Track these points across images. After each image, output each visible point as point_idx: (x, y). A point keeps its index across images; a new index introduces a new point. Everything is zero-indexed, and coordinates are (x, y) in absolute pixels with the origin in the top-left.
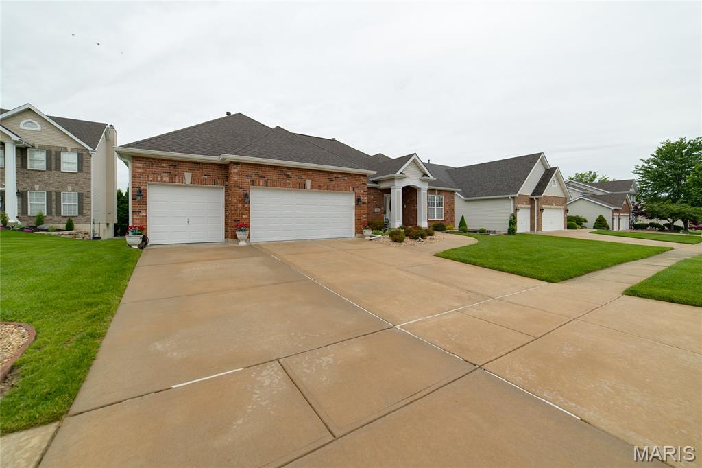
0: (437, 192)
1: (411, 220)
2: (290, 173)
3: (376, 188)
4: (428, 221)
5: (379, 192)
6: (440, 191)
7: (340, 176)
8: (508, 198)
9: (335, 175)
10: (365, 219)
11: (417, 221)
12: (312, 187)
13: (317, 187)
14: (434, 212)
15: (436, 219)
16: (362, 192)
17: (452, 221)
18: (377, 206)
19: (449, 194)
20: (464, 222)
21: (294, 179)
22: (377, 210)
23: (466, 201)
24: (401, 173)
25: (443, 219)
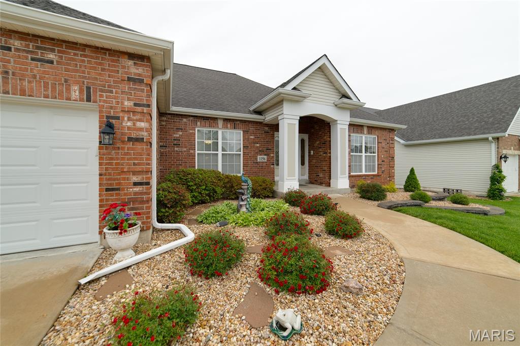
0: (365, 129)
1: (321, 175)
3: (261, 123)
4: (350, 177)
5: (267, 128)
6: (371, 129)
8: (487, 139)
10: (137, 189)
11: (330, 178)
14: (361, 162)
15: (364, 173)
17: (391, 176)
18: (261, 152)
19: (385, 133)
20: (415, 179)
22: (261, 158)
23: (407, 146)
24: (294, 89)
25: (376, 173)
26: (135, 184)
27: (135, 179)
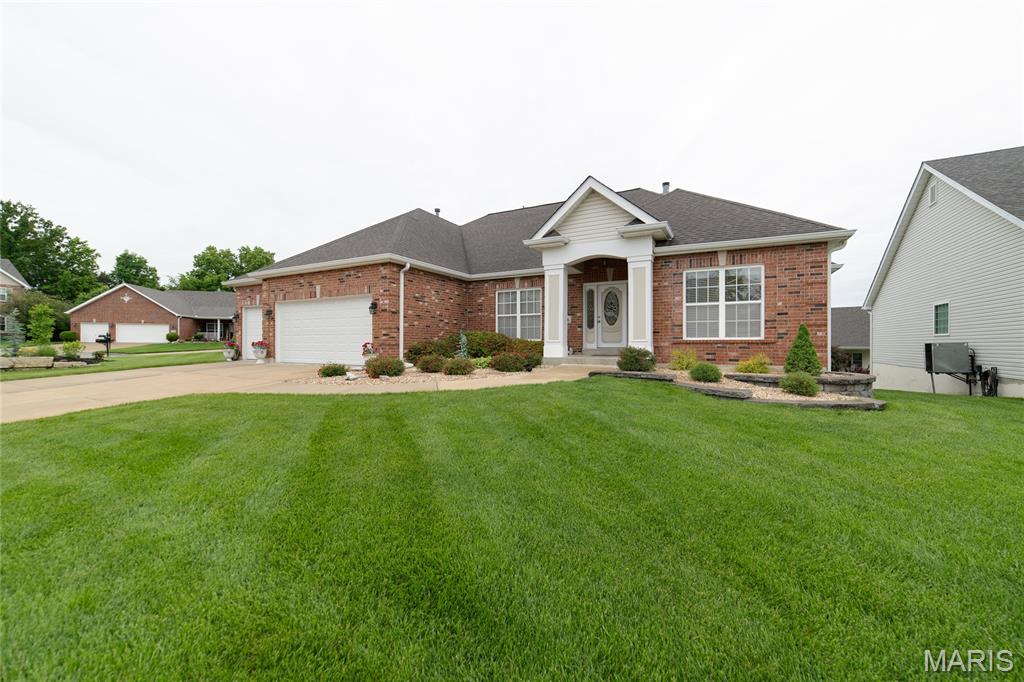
2: (302, 281)
6: (742, 254)
7: (352, 272)
9: (347, 273)
10: (384, 338)
12: (322, 294)
13: (329, 294)
14: (715, 317)
15: (722, 336)
16: (381, 291)
21: (306, 288)
24: (551, 233)
25: (762, 338)
26: (384, 335)
27: (384, 332)
